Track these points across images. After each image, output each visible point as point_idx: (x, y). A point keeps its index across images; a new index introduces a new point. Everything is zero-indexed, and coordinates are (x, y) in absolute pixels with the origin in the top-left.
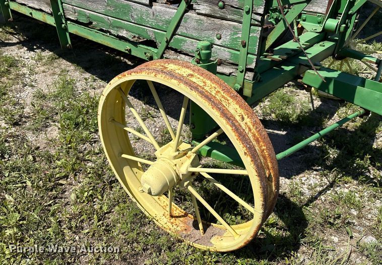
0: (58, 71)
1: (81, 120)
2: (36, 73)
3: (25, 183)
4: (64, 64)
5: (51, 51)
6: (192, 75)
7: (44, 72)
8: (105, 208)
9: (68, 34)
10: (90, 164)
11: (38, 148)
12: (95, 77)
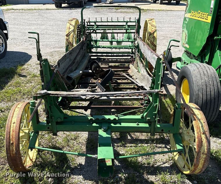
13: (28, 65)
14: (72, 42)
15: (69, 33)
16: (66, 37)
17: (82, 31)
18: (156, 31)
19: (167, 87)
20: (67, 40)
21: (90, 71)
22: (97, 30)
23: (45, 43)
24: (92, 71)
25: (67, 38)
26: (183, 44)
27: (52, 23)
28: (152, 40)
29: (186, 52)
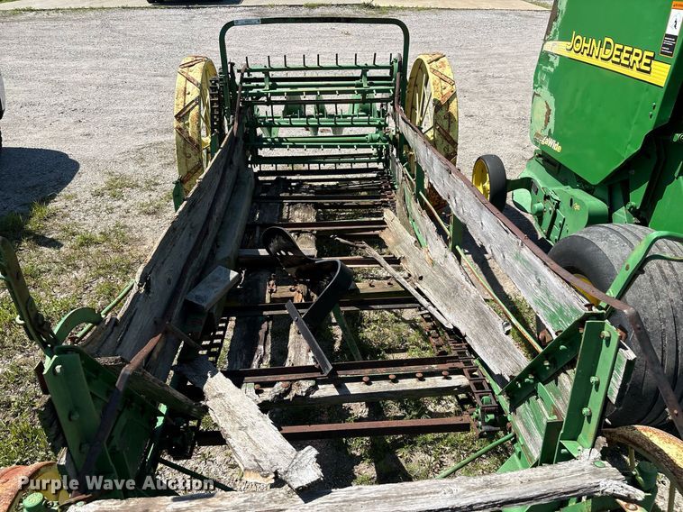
13: (68, 198)
14: (195, 138)
15: (185, 108)
16: (175, 123)
17: (227, 102)
18: (454, 95)
19: (487, 263)
20: (180, 131)
21: (263, 252)
22: (273, 94)
23: (121, 116)
24: (268, 251)
25: (181, 125)
26: (537, 135)
27: (139, 49)
28: (445, 123)
29: (540, 156)
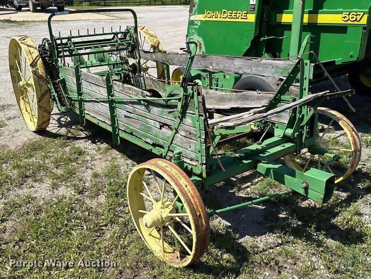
0: (110, 158)
1: (120, 192)
2: (95, 160)
3: (83, 227)
4: (115, 153)
5: (107, 143)
6: (167, 166)
7: (100, 159)
8: (126, 243)
9: (119, 137)
10: (122, 219)
11: (92, 208)
12: (134, 162)
14: (44, 75)
15: (34, 60)
16: (31, 69)
20: (34, 72)
25: (34, 69)
